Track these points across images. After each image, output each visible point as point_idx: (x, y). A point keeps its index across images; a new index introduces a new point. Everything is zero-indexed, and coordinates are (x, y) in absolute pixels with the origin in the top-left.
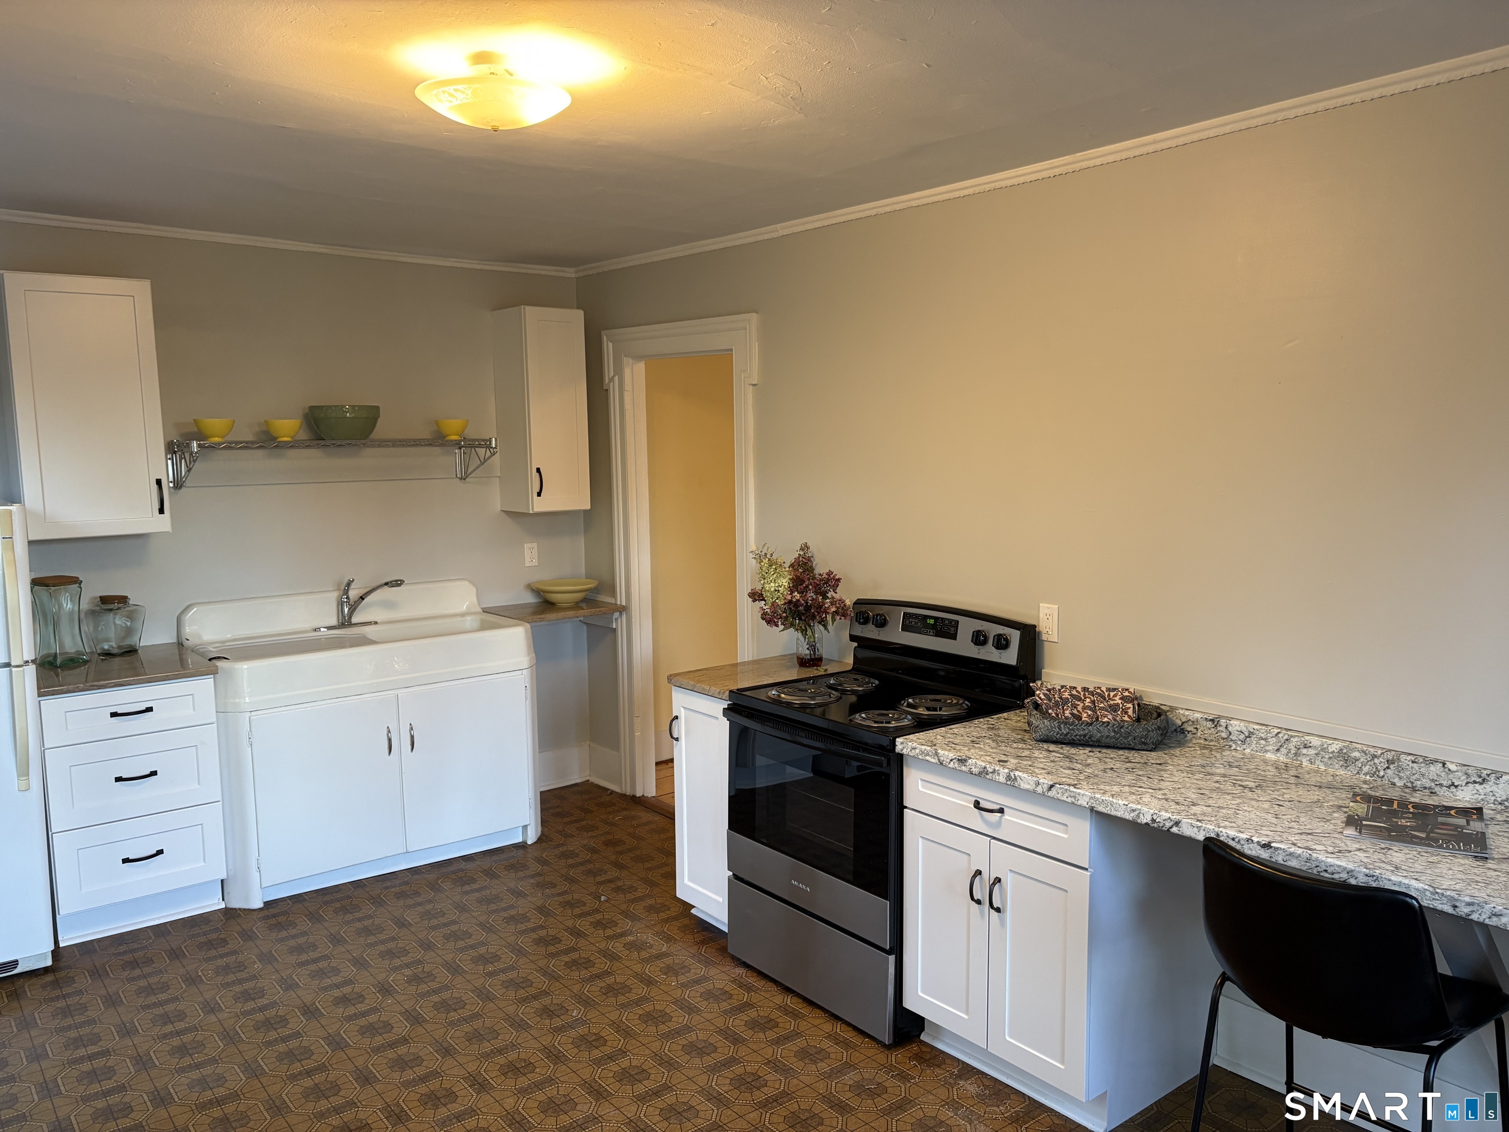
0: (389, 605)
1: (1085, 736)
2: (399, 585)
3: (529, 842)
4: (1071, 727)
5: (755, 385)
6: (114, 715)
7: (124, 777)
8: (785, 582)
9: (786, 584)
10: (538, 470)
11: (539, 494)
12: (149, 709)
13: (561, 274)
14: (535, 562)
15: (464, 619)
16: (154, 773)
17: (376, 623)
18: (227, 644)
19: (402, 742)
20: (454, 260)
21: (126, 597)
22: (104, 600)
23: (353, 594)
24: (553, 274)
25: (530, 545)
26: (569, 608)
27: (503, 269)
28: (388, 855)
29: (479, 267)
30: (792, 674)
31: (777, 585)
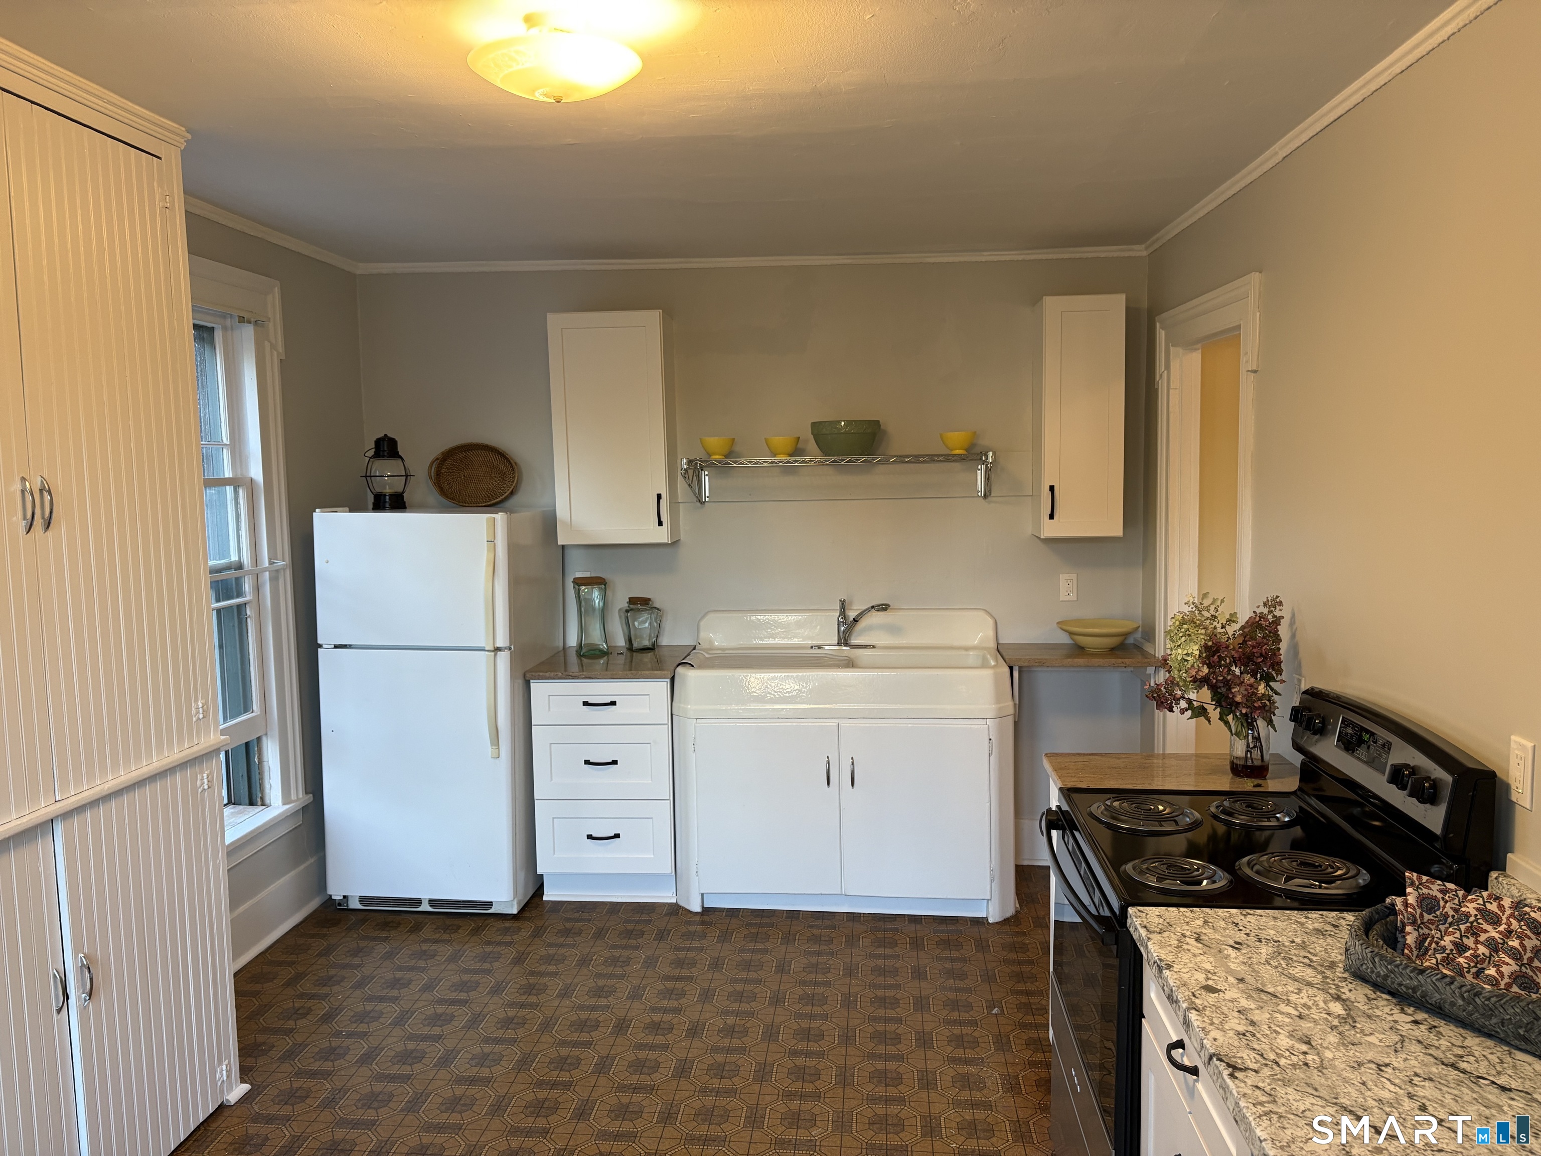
0: (893, 630)
1: (1414, 989)
2: (885, 610)
3: (991, 921)
4: (1389, 967)
5: (1255, 372)
6: (586, 704)
7: (591, 761)
8: (1195, 649)
9: (1197, 653)
10: (1052, 488)
11: (1051, 517)
12: (613, 703)
13: (1126, 254)
14: (1073, 596)
15: (967, 653)
16: (615, 762)
17: (874, 647)
18: (727, 652)
19: (841, 776)
20: (989, 253)
21: (649, 600)
22: (632, 601)
23: (852, 614)
24: (1116, 254)
25: (1066, 576)
26: (1100, 654)
27: (1050, 256)
28: (823, 893)
29: (1020, 258)
30: (1224, 783)
31: (1185, 652)
